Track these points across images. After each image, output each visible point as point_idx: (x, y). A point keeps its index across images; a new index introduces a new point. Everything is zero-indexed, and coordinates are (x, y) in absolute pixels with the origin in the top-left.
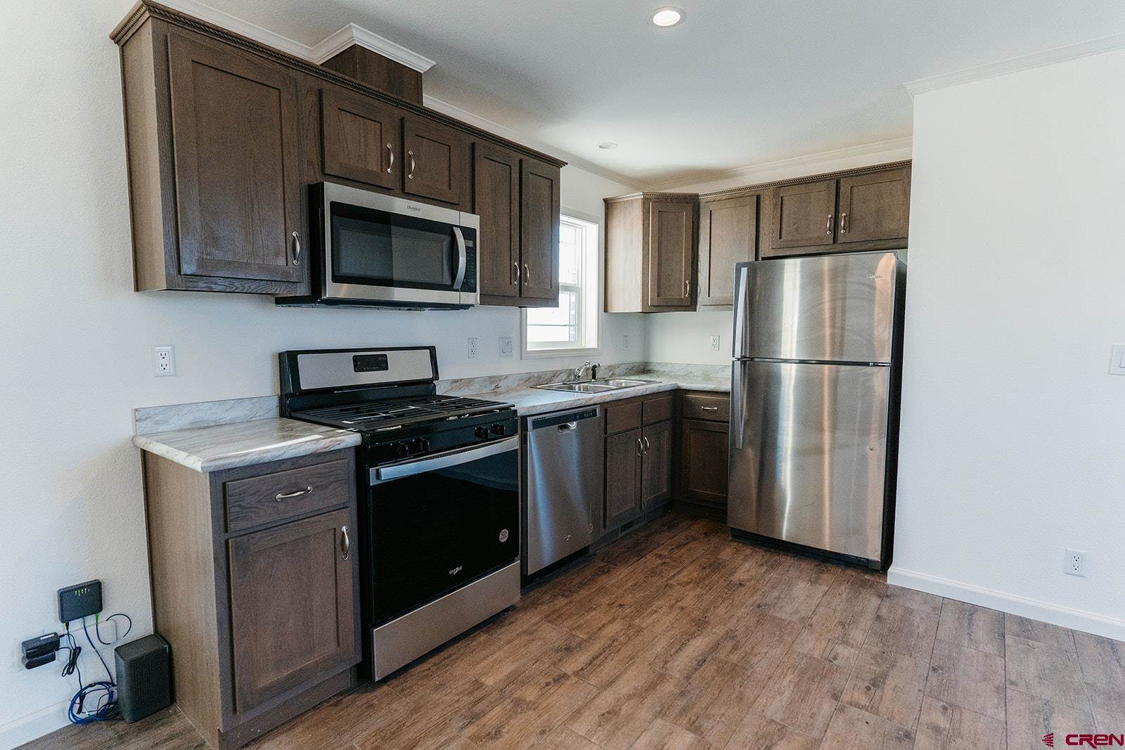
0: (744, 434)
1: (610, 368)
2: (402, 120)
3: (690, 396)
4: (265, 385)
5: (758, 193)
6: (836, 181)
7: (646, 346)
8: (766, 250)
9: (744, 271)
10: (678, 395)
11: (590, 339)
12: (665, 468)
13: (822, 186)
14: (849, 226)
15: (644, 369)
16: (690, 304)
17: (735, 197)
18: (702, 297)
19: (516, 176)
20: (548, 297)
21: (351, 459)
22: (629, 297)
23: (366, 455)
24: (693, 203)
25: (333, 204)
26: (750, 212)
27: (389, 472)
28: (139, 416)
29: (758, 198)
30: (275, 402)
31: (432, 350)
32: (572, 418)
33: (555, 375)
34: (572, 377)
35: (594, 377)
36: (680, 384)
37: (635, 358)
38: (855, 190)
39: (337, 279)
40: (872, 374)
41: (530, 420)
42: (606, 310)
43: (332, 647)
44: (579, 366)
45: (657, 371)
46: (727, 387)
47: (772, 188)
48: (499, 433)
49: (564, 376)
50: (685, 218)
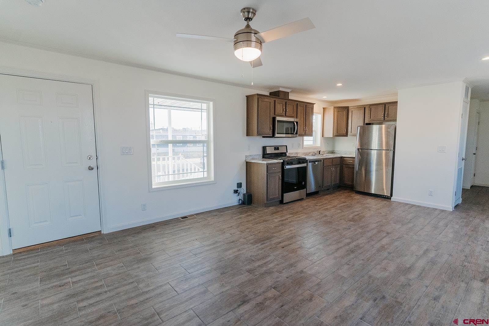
0: (358, 167)
1: (324, 152)
2: (286, 102)
3: (345, 159)
4: (260, 152)
5: (365, 107)
6: (385, 105)
7: (334, 146)
8: (366, 122)
9: (359, 128)
10: (342, 158)
11: (318, 144)
12: (338, 175)
13: (381, 106)
14: (388, 116)
15: (333, 152)
16: (346, 135)
17: (359, 107)
18: (349, 133)
19: (305, 109)
20: (311, 135)
21: (281, 165)
22: (329, 133)
23: (283, 164)
24: (347, 108)
25: (277, 120)
26: (363, 111)
27: (288, 167)
28: (246, 157)
29: (365, 108)
30: (262, 155)
31: (286, 146)
32: (316, 161)
33: (310, 153)
34: (314, 153)
35: (319, 154)
36: (342, 156)
37: (330, 149)
38: (390, 107)
39: (277, 134)
40: (389, 152)
41: (308, 161)
42: (323, 137)
43: (278, 195)
44: (315, 151)
45: (336, 153)
46: (354, 156)
47: (368, 106)
48: (303, 163)
49: (312, 153)
50: (345, 113)
